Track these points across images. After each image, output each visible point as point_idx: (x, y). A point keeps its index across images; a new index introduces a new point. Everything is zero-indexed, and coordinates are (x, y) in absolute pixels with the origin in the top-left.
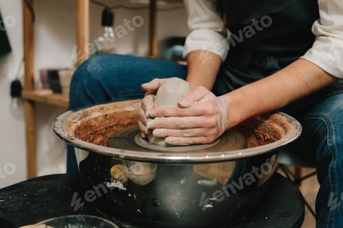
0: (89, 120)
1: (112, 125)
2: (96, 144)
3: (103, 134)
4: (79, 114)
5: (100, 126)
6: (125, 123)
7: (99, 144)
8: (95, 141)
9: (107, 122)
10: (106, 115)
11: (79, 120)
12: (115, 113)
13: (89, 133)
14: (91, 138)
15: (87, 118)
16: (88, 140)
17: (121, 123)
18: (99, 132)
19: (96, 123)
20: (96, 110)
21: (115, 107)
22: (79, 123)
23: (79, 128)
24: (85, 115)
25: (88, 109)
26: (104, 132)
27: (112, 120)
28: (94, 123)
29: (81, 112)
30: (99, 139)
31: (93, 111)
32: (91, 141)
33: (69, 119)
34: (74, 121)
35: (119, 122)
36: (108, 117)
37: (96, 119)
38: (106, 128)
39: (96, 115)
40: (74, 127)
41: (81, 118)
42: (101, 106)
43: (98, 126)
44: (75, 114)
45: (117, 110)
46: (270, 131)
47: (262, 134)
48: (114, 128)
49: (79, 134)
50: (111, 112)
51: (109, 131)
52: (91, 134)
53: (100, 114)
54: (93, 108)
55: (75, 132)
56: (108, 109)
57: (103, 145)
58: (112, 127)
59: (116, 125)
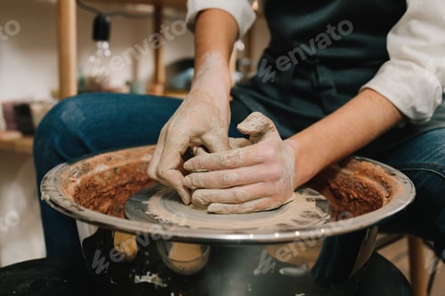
0: (93, 177)
1: (124, 182)
2: (102, 212)
3: (112, 197)
4: (77, 168)
5: (107, 184)
6: (142, 179)
7: (106, 213)
8: (102, 208)
9: (117, 178)
10: (116, 169)
11: (78, 177)
12: (127, 165)
13: (93, 196)
14: (96, 204)
15: (89, 174)
16: (92, 207)
17: (137, 179)
18: (106, 195)
19: (102, 181)
20: (101, 162)
21: (128, 156)
22: (78, 181)
23: (79, 190)
24: (86, 169)
25: (90, 160)
26: (113, 193)
27: (125, 176)
28: (98, 180)
29: (79, 164)
30: (106, 205)
31: (96, 163)
32: (96, 209)
33: (64, 176)
34: (72, 179)
35: (134, 178)
36: (118, 171)
37: (101, 175)
38: (116, 188)
39: (101, 168)
40: (72, 187)
41: (81, 174)
42: (107, 155)
43: (104, 184)
44: (72, 168)
45: (130, 161)
46: (356, 187)
47: (343, 191)
48: (128, 187)
49: (78, 198)
50: (122, 163)
51: (121, 192)
52: (95, 197)
53: (107, 167)
54: (96, 158)
55: (75, 196)
56: (118, 160)
57: (112, 214)
58: (124, 186)
59: (130, 183)
